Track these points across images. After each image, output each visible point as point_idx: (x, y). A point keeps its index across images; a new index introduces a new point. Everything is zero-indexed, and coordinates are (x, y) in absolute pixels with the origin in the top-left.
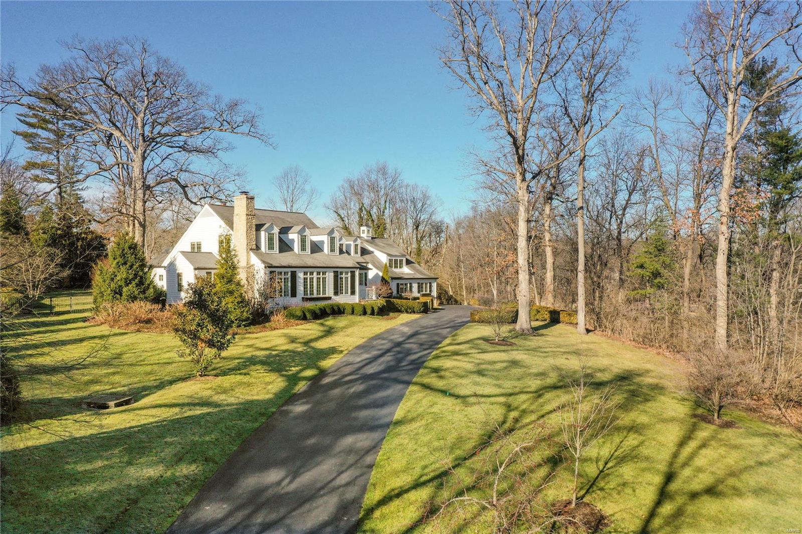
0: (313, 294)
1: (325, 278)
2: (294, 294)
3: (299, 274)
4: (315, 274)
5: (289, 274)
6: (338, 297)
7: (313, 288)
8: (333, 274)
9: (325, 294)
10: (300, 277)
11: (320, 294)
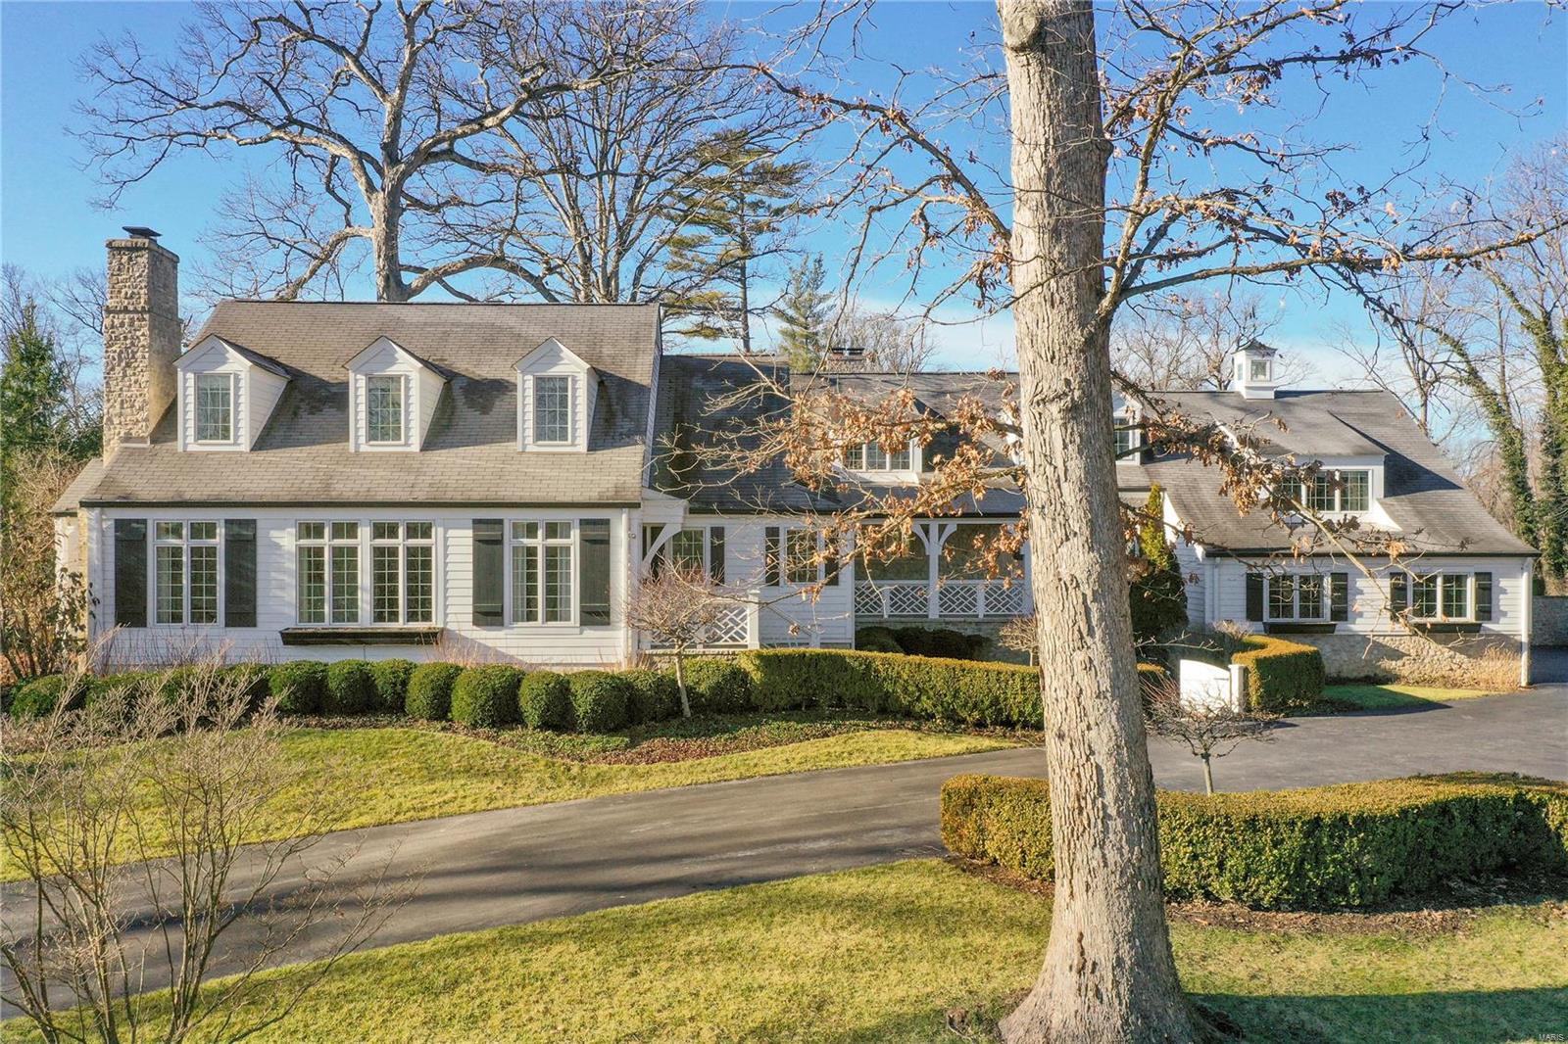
0: (353, 617)
1: (427, 551)
2: (242, 613)
3: (274, 533)
4: (365, 533)
5: (221, 531)
6: (501, 633)
7: (353, 591)
8: (470, 533)
9: (427, 617)
10: (278, 546)
11: (394, 617)
